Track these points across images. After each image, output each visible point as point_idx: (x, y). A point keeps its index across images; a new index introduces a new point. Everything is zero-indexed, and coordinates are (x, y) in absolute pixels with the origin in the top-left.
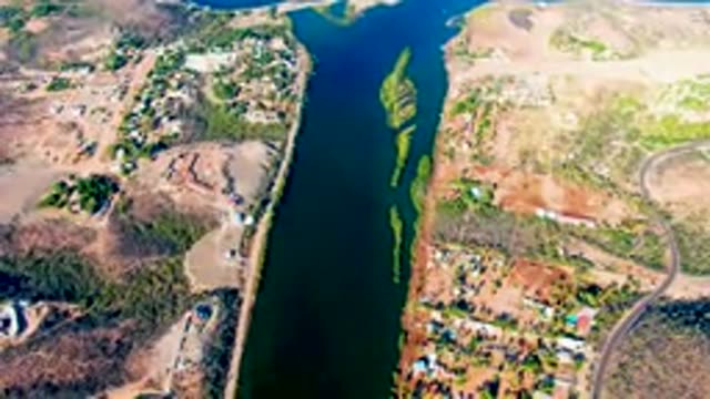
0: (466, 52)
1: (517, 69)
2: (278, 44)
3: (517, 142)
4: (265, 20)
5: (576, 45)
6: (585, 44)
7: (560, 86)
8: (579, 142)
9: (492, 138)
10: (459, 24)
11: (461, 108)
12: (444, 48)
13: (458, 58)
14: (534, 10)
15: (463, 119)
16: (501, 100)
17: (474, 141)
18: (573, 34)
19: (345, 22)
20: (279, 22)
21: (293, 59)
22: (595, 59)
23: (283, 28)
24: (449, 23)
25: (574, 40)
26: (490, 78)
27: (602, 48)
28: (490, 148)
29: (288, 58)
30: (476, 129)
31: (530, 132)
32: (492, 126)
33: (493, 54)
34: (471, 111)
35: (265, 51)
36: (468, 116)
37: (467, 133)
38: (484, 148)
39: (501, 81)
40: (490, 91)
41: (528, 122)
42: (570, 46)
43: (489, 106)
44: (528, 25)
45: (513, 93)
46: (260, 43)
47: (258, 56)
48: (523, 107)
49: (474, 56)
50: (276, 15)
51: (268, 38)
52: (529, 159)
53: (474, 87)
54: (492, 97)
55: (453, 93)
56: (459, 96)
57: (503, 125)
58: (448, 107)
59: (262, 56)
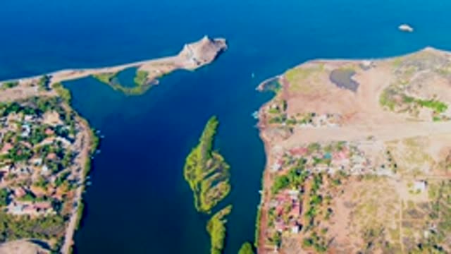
0: (284, 119)
1: (347, 134)
2: (51, 118)
3: (357, 221)
4: (36, 91)
5: (412, 104)
6: (422, 103)
7: (400, 151)
8: (432, 216)
9: (327, 218)
10: (272, 88)
11: (285, 183)
12: (257, 115)
13: (274, 124)
14: (358, 70)
15: (288, 195)
16: (332, 171)
17: (305, 222)
18: (407, 94)
19: (137, 90)
20: (53, 93)
21: (71, 136)
22: (435, 119)
23: (58, 100)
24: (260, 87)
25: (409, 100)
26: (316, 146)
27: (442, 107)
28: (326, 230)
29: (64, 135)
30: (306, 208)
31: (374, 207)
32: (325, 202)
33: (316, 120)
34: (297, 185)
35: (35, 127)
36: (293, 192)
37: (295, 213)
38: (319, 230)
39: (329, 148)
40: (318, 161)
41: (369, 195)
42: (405, 106)
43: (318, 179)
44: (354, 86)
45: (346, 162)
46: (28, 118)
47: (25, 134)
48: (360, 178)
49: (295, 122)
50: (50, 86)
51: (39, 113)
52: (376, 241)
53: (298, 157)
54: (321, 168)
55: (273, 166)
56: (280, 169)
57: (338, 201)
58: (268, 183)
59: (30, 134)
